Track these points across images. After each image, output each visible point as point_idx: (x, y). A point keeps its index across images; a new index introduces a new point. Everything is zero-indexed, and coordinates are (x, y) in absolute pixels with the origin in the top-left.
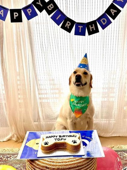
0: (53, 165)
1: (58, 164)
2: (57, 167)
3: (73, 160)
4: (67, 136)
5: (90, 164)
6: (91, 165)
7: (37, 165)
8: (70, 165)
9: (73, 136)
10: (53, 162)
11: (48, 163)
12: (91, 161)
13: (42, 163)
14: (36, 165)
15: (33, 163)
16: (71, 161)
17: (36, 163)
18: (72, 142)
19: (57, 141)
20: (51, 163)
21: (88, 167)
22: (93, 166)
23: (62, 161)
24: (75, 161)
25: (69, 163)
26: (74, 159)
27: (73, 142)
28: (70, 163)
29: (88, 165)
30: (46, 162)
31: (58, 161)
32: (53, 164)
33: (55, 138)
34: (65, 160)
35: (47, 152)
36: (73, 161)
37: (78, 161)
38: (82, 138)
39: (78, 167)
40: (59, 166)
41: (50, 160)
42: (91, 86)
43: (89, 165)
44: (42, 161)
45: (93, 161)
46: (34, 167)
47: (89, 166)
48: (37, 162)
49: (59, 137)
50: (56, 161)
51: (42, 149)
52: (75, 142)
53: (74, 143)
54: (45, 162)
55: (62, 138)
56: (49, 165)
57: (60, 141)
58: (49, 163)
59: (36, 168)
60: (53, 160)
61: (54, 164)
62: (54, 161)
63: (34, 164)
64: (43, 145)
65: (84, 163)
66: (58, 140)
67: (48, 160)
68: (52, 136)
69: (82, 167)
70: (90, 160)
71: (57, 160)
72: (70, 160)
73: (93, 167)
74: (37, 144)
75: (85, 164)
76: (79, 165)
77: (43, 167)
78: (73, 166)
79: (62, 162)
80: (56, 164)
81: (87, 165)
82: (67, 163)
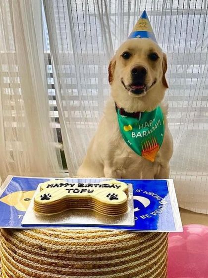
0: (56, 243)
1: (67, 241)
2: (65, 246)
3: (104, 234)
4: (98, 186)
5: (146, 248)
6: (148, 250)
7: (21, 242)
8: (96, 244)
9: (113, 186)
10: (57, 236)
11: (45, 237)
12: (151, 242)
13: (32, 237)
14: (18, 243)
15: (12, 239)
16: (99, 237)
17: (17, 239)
18: (108, 196)
19: (72, 194)
20: (52, 238)
21: (141, 254)
22: (156, 256)
23: (78, 235)
24: (109, 236)
25: (94, 241)
26: (108, 233)
27: (110, 196)
28: (97, 240)
29: (141, 250)
30: (41, 236)
31: (69, 235)
32: (56, 240)
33: (69, 187)
34: (85, 235)
35: (47, 216)
36: (104, 237)
37: (117, 238)
38: (135, 194)
39: (115, 250)
40: (69, 245)
41: (50, 232)
42: (165, 84)
43: (144, 250)
44: (31, 233)
45: (155, 243)
46: (14, 248)
47: (143, 253)
48: (20, 235)
49: (79, 186)
50: (63, 234)
51: (35, 210)
52: (113, 197)
53: (111, 199)
54: (39, 235)
55: (84, 188)
56: (46, 242)
57: (79, 194)
58: (48, 238)
59: (17, 250)
60: (56, 233)
61: (59, 240)
62: (59, 233)
63: (15, 241)
64: (39, 200)
65: (131, 243)
66: (74, 192)
67: (45, 231)
68: (62, 185)
69: (126, 252)
70: (147, 237)
71: (67, 233)
72: (98, 234)
73: (154, 257)
74: (26, 200)
75: (134, 246)
76: (117, 246)
77: (33, 245)
78: (102, 248)
79: (79, 238)
80: (63, 240)
81: (138, 248)
82: (89, 241)
